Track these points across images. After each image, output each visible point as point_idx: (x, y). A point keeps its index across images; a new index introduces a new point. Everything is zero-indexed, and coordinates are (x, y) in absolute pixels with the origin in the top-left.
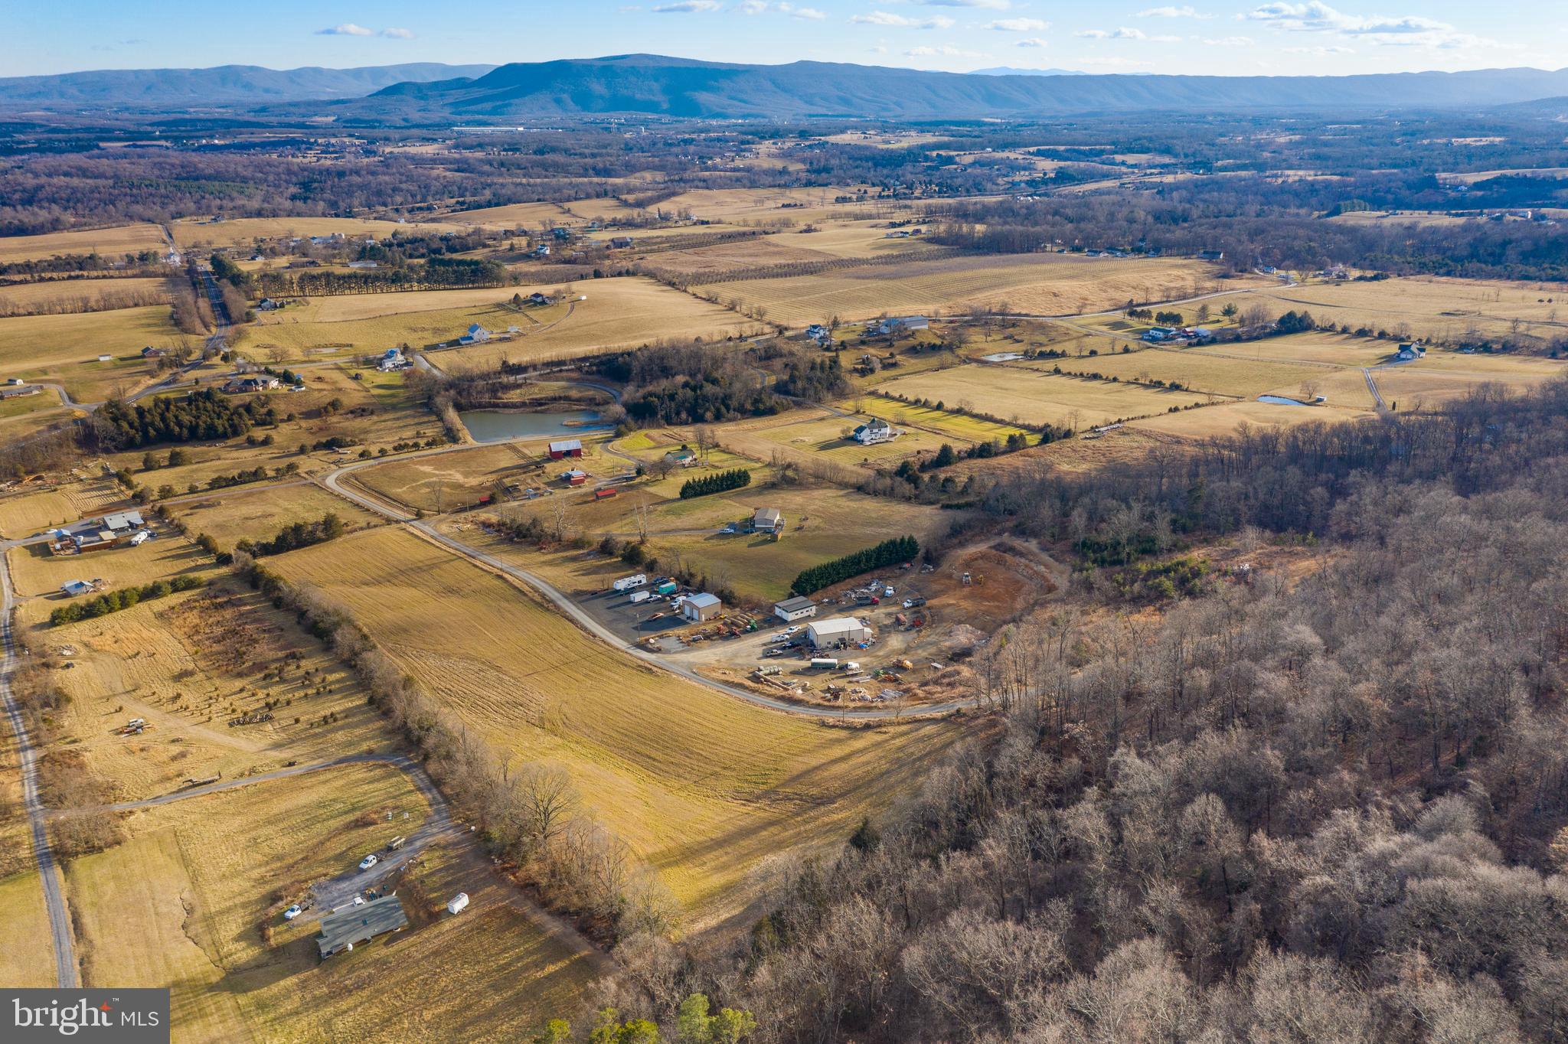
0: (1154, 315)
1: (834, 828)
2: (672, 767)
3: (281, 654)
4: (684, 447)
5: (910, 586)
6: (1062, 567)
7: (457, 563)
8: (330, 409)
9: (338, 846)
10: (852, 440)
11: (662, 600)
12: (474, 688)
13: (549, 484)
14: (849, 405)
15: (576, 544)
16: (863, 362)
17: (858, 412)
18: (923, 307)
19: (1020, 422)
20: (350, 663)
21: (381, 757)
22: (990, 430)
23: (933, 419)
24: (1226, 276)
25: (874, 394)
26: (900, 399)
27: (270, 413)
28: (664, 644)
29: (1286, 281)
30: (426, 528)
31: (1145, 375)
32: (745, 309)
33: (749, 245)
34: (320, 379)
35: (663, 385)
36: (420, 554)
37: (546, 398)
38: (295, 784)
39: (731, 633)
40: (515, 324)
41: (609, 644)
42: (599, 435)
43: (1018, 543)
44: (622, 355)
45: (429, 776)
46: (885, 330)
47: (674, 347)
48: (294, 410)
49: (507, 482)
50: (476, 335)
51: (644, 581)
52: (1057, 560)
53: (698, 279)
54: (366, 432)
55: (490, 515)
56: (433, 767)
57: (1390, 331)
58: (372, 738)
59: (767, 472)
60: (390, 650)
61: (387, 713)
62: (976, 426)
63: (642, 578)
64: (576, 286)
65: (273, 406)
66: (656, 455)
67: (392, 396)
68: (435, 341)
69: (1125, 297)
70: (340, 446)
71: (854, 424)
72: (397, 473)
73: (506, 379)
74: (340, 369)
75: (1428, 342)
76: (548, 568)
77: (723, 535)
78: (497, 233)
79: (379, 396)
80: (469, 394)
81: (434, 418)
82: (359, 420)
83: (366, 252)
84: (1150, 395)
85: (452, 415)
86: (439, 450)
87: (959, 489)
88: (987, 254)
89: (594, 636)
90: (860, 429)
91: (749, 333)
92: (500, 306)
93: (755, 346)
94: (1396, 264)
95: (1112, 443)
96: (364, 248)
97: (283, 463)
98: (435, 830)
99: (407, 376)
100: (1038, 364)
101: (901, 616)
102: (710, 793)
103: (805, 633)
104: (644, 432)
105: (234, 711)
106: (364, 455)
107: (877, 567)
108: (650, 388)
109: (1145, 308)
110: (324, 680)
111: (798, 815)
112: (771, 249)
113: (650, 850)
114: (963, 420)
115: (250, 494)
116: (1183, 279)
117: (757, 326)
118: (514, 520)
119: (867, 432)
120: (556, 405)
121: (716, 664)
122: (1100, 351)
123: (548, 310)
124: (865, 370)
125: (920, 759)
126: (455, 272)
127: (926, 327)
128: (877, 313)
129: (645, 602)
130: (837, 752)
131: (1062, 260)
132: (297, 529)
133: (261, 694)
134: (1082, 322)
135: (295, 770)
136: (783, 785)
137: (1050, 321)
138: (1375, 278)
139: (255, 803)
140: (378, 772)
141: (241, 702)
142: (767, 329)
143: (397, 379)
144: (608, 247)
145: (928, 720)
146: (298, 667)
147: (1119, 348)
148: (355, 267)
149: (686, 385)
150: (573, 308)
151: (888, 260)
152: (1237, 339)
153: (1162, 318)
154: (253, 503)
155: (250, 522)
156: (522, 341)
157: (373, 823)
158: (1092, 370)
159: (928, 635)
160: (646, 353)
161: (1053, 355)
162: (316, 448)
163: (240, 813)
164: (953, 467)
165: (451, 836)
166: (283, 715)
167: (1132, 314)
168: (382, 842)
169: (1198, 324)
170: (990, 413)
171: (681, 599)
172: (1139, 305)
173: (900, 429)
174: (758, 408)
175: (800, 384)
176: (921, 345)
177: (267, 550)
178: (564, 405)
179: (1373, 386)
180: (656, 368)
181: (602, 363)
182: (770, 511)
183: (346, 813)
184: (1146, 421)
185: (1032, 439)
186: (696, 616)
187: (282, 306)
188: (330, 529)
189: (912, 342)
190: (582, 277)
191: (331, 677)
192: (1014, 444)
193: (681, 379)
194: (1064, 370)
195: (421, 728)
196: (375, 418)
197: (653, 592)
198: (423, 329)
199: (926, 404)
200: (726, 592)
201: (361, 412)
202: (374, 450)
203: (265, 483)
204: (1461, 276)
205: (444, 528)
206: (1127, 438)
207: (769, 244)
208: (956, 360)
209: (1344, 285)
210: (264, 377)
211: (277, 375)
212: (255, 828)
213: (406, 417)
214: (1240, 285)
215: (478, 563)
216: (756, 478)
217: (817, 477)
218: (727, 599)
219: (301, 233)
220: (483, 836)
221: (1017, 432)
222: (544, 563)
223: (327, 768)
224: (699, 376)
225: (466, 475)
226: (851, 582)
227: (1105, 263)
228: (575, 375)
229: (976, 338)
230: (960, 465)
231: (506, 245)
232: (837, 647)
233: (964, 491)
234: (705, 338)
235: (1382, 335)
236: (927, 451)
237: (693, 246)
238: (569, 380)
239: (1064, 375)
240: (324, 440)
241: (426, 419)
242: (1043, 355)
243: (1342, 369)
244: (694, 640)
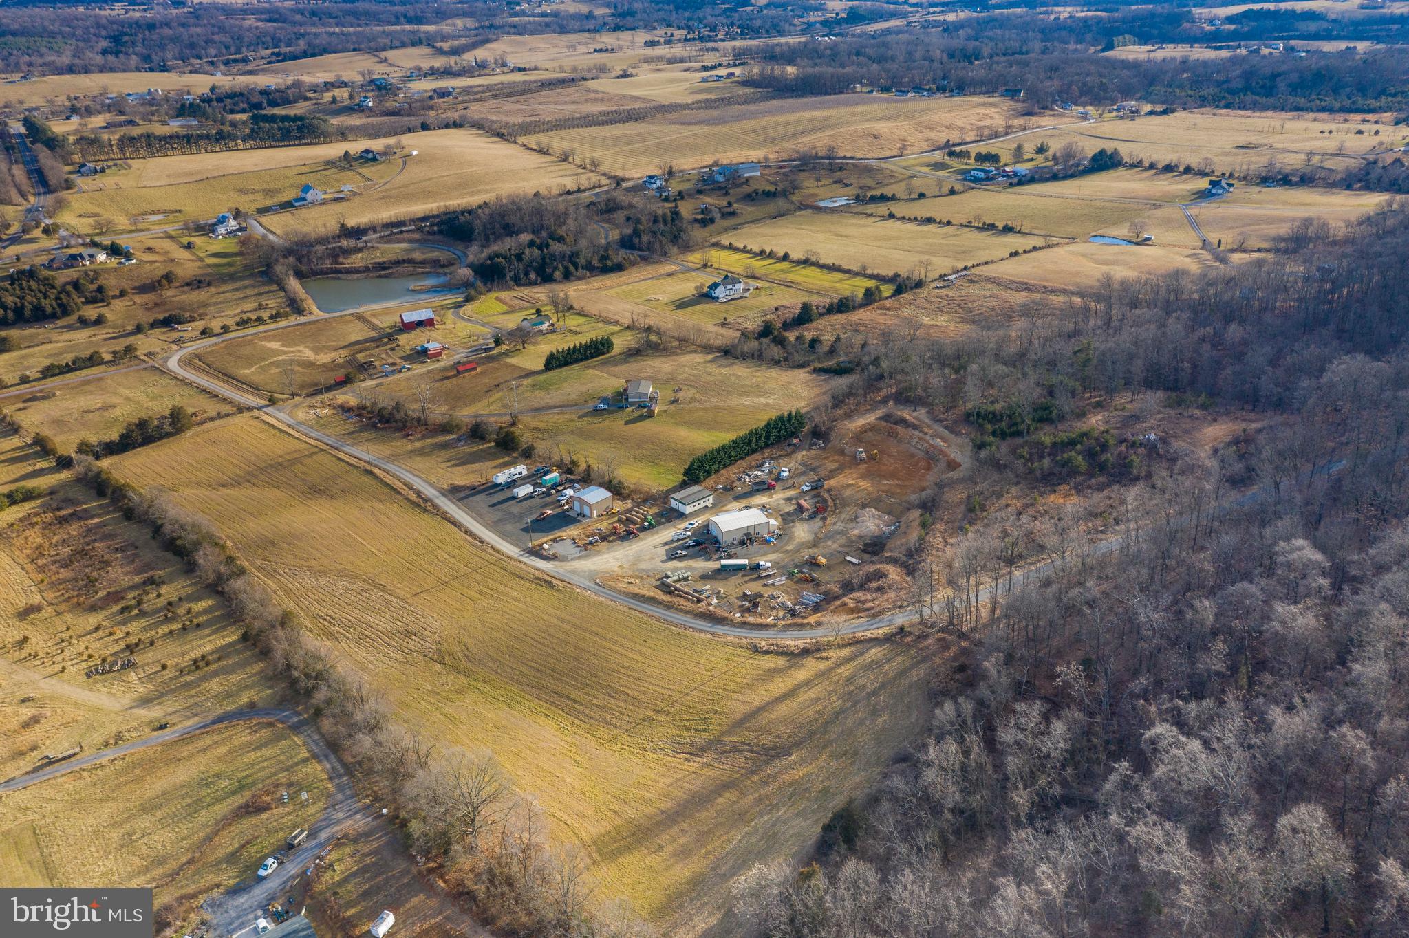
0: (973, 155)
1: (797, 790)
2: (598, 711)
3: (138, 579)
4: (538, 311)
5: (803, 465)
6: (959, 440)
7: (319, 457)
8: (164, 282)
9: (228, 842)
10: (706, 296)
11: (548, 494)
12: (358, 614)
13: (405, 358)
14: (696, 258)
15: (445, 428)
16: (702, 212)
17: (705, 266)
18: (751, 152)
19: (869, 272)
20: (216, 588)
21: (266, 711)
22: (840, 281)
23: (781, 271)
24: (1030, 114)
25: (717, 245)
26: (744, 250)
27: (100, 289)
28: (558, 549)
29: (1085, 117)
30: (281, 415)
31: (978, 218)
32: (578, 159)
33: (570, 92)
34: (150, 250)
35: (507, 245)
36: (280, 447)
37: (390, 262)
38: (170, 755)
39: (626, 532)
40: (348, 183)
41: (498, 551)
42: (448, 299)
43: (906, 413)
44: (463, 213)
45: (322, 736)
46: (720, 178)
47: (513, 203)
48: (126, 285)
49: (361, 357)
50: (309, 196)
51: (525, 472)
52: (952, 432)
53: (526, 129)
54: (206, 305)
55: (347, 397)
56: (326, 724)
57: (1194, 166)
58: (252, 686)
59: (629, 335)
60: (259, 569)
61: (265, 653)
62: (825, 277)
63: (522, 469)
64: (406, 139)
65: (102, 281)
66: (511, 322)
67: (229, 264)
68: (268, 203)
69: (943, 137)
70: (179, 323)
71: (706, 279)
72: (244, 351)
73: (345, 243)
74: (171, 237)
75: (1231, 176)
76: (418, 459)
77: (597, 412)
78: (317, 85)
79: (216, 265)
80: (310, 261)
81: (275, 287)
82: (196, 292)
83: (185, 109)
84: (985, 238)
85: (293, 284)
86: (283, 323)
87: (826, 349)
88: (801, 96)
89: (482, 542)
90: (714, 286)
91: (587, 186)
92: (330, 164)
93: (594, 199)
94: (1180, 98)
95: (964, 293)
96: (183, 106)
97: (119, 345)
98: (340, 815)
99: (243, 243)
100: (871, 208)
101: (802, 502)
102: (647, 745)
103: (707, 528)
104: (495, 294)
105: (90, 657)
106: (205, 333)
107: (767, 446)
108: (495, 248)
109: (963, 148)
110: (189, 611)
111: (753, 772)
112: (592, 95)
113: (594, 831)
114: (810, 271)
115: (87, 382)
116: (991, 117)
117: (594, 178)
118: (374, 404)
119: (721, 288)
120: (400, 268)
121: (619, 572)
122: (928, 193)
123: (381, 167)
124: (705, 220)
125: (874, 693)
126: (280, 129)
127: (758, 174)
128: (709, 160)
129: (529, 497)
130: (780, 686)
131: (876, 100)
132: (142, 424)
133: (120, 632)
134: (904, 164)
135: (168, 735)
136: (728, 732)
137: (875, 163)
138: (1165, 112)
139: (126, 784)
140: (264, 733)
141: (97, 644)
142: (604, 181)
143: (231, 246)
144: (431, 98)
145: (871, 640)
146: (159, 596)
147: (945, 190)
148: (175, 126)
149: (531, 244)
150: (405, 164)
151: (708, 104)
152: (1054, 177)
153: (980, 158)
154: (91, 393)
155: (90, 416)
156: (357, 200)
157: (267, 808)
158: (925, 213)
159: (834, 522)
160: (487, 211)
161: (883, 198)
162: (155, 325)
163: (108, 799)
164: (814, 324)
165: (360, 823)
166: (146, 658)
167: (951, 154)
168: (281, 834)
169: (1014, 163)
170: (837, 263)
171: (569, 492)
172: (955, 145)
173: (754, 283)
174: (606, 265)
175: (645, 238)
176: (756, 192)
177: (111, 449)
178: (409, 268)
179: (1194, 224)
180: (498, 226)
181: (442, 222)
182: (643, 383)
183: (234, 793)
184: (990, 267)
185: (887, 290)
186: (587, 511)
187: (103, 171)
188: (177, 423)
189: (746, 189)
190: (410, 130)
191: (199, 606)
192: (870, 297)
193: (525, 237)
194: (898, 215)
195: (307, 676)
196: (213, 290)
197: (536, 485)
198: (254, 191)
199: (771, 255)
200: (615, 482)
201: (197, 283)
202: (216, 325)
203: (103, 368)
204: (1239, 108)
205: (301, 415)
206: (977, 286)
207: (589, 91)
208: (792, 207)
209: (1138, 120)
210: (92, 251)
211: (105, 248)
212: (128, 819)
213: (245, 287)
214: (1045, 121)
215: (342, 456)
216: (620, 343)
217: (681, 340)
218: (617, 490)
219: (115, 90)
220: (398, 824)
221: (872, 284)
222: (414, 453)
223: (205, 729)
224: (544, 234)
225: (317, 351)
226: (743, 464)
227: (914, 103)
228: (416, 236)
229: (809, 185)
230: (820, 321)
231: (327, 96)
232: (742, 543)
233: (832, 351)
234: (543, 192)
235: (1188, 170)
236: (785, 307)
237: (515, 94)
238: (411, 241)
239: (899, 219)
240: (161, 317)
241: (266, 289)
242: (874, 199)
243: (1160, 206)
244: (591, 543)
